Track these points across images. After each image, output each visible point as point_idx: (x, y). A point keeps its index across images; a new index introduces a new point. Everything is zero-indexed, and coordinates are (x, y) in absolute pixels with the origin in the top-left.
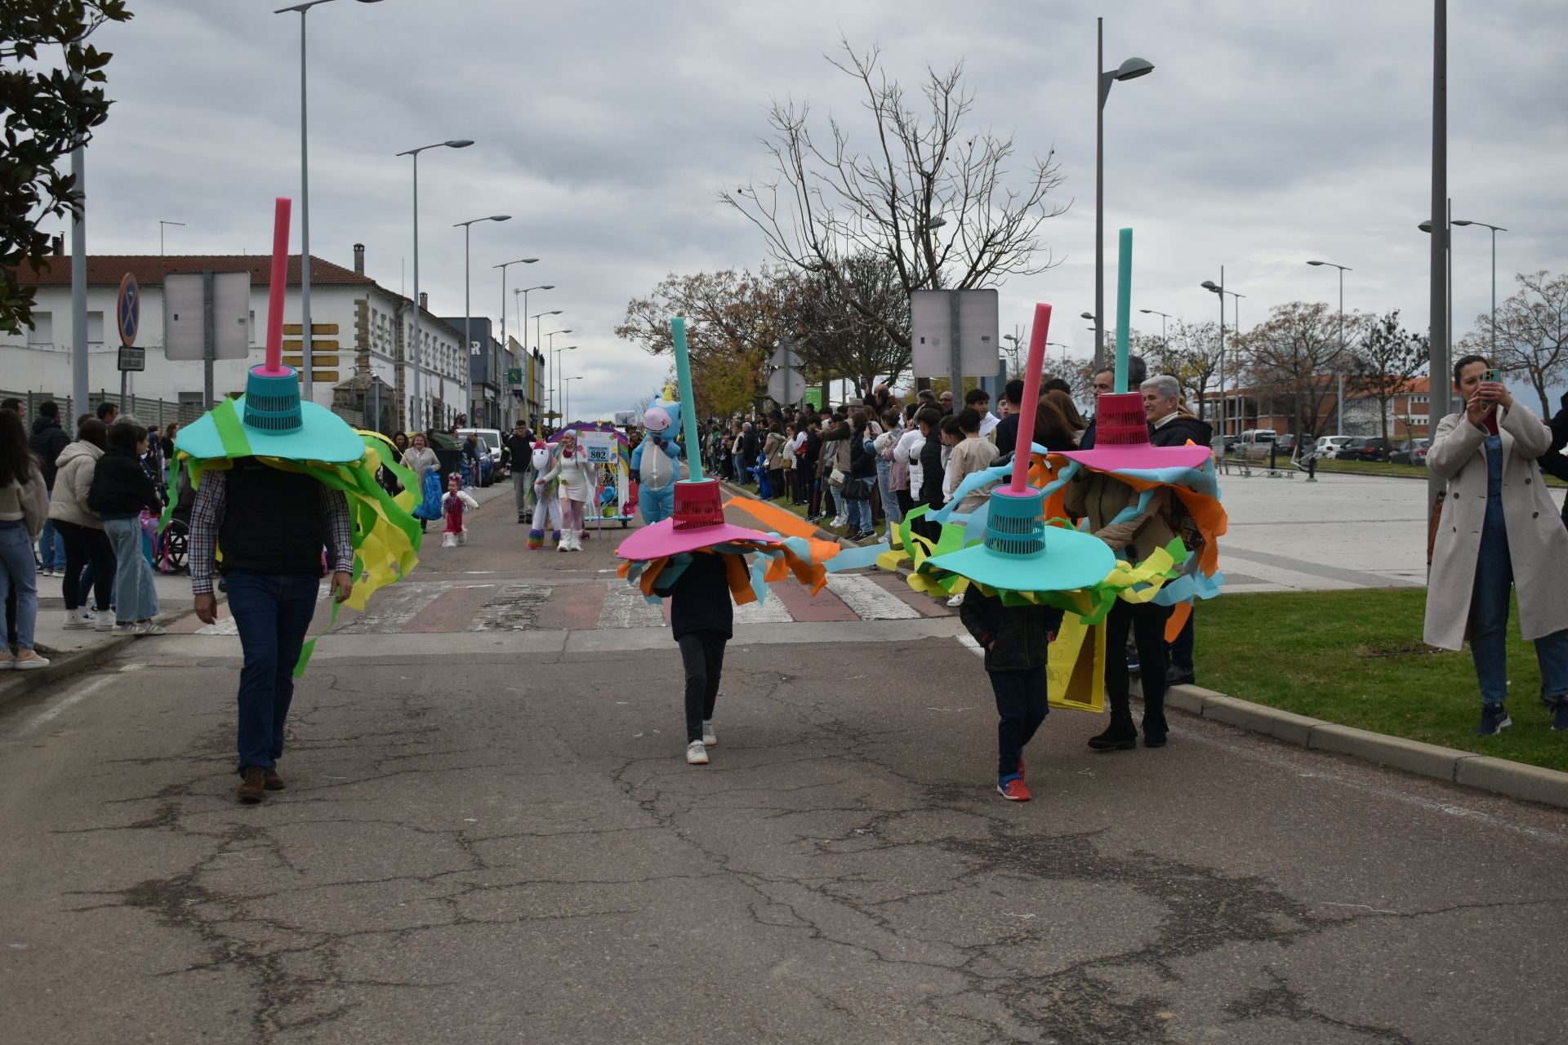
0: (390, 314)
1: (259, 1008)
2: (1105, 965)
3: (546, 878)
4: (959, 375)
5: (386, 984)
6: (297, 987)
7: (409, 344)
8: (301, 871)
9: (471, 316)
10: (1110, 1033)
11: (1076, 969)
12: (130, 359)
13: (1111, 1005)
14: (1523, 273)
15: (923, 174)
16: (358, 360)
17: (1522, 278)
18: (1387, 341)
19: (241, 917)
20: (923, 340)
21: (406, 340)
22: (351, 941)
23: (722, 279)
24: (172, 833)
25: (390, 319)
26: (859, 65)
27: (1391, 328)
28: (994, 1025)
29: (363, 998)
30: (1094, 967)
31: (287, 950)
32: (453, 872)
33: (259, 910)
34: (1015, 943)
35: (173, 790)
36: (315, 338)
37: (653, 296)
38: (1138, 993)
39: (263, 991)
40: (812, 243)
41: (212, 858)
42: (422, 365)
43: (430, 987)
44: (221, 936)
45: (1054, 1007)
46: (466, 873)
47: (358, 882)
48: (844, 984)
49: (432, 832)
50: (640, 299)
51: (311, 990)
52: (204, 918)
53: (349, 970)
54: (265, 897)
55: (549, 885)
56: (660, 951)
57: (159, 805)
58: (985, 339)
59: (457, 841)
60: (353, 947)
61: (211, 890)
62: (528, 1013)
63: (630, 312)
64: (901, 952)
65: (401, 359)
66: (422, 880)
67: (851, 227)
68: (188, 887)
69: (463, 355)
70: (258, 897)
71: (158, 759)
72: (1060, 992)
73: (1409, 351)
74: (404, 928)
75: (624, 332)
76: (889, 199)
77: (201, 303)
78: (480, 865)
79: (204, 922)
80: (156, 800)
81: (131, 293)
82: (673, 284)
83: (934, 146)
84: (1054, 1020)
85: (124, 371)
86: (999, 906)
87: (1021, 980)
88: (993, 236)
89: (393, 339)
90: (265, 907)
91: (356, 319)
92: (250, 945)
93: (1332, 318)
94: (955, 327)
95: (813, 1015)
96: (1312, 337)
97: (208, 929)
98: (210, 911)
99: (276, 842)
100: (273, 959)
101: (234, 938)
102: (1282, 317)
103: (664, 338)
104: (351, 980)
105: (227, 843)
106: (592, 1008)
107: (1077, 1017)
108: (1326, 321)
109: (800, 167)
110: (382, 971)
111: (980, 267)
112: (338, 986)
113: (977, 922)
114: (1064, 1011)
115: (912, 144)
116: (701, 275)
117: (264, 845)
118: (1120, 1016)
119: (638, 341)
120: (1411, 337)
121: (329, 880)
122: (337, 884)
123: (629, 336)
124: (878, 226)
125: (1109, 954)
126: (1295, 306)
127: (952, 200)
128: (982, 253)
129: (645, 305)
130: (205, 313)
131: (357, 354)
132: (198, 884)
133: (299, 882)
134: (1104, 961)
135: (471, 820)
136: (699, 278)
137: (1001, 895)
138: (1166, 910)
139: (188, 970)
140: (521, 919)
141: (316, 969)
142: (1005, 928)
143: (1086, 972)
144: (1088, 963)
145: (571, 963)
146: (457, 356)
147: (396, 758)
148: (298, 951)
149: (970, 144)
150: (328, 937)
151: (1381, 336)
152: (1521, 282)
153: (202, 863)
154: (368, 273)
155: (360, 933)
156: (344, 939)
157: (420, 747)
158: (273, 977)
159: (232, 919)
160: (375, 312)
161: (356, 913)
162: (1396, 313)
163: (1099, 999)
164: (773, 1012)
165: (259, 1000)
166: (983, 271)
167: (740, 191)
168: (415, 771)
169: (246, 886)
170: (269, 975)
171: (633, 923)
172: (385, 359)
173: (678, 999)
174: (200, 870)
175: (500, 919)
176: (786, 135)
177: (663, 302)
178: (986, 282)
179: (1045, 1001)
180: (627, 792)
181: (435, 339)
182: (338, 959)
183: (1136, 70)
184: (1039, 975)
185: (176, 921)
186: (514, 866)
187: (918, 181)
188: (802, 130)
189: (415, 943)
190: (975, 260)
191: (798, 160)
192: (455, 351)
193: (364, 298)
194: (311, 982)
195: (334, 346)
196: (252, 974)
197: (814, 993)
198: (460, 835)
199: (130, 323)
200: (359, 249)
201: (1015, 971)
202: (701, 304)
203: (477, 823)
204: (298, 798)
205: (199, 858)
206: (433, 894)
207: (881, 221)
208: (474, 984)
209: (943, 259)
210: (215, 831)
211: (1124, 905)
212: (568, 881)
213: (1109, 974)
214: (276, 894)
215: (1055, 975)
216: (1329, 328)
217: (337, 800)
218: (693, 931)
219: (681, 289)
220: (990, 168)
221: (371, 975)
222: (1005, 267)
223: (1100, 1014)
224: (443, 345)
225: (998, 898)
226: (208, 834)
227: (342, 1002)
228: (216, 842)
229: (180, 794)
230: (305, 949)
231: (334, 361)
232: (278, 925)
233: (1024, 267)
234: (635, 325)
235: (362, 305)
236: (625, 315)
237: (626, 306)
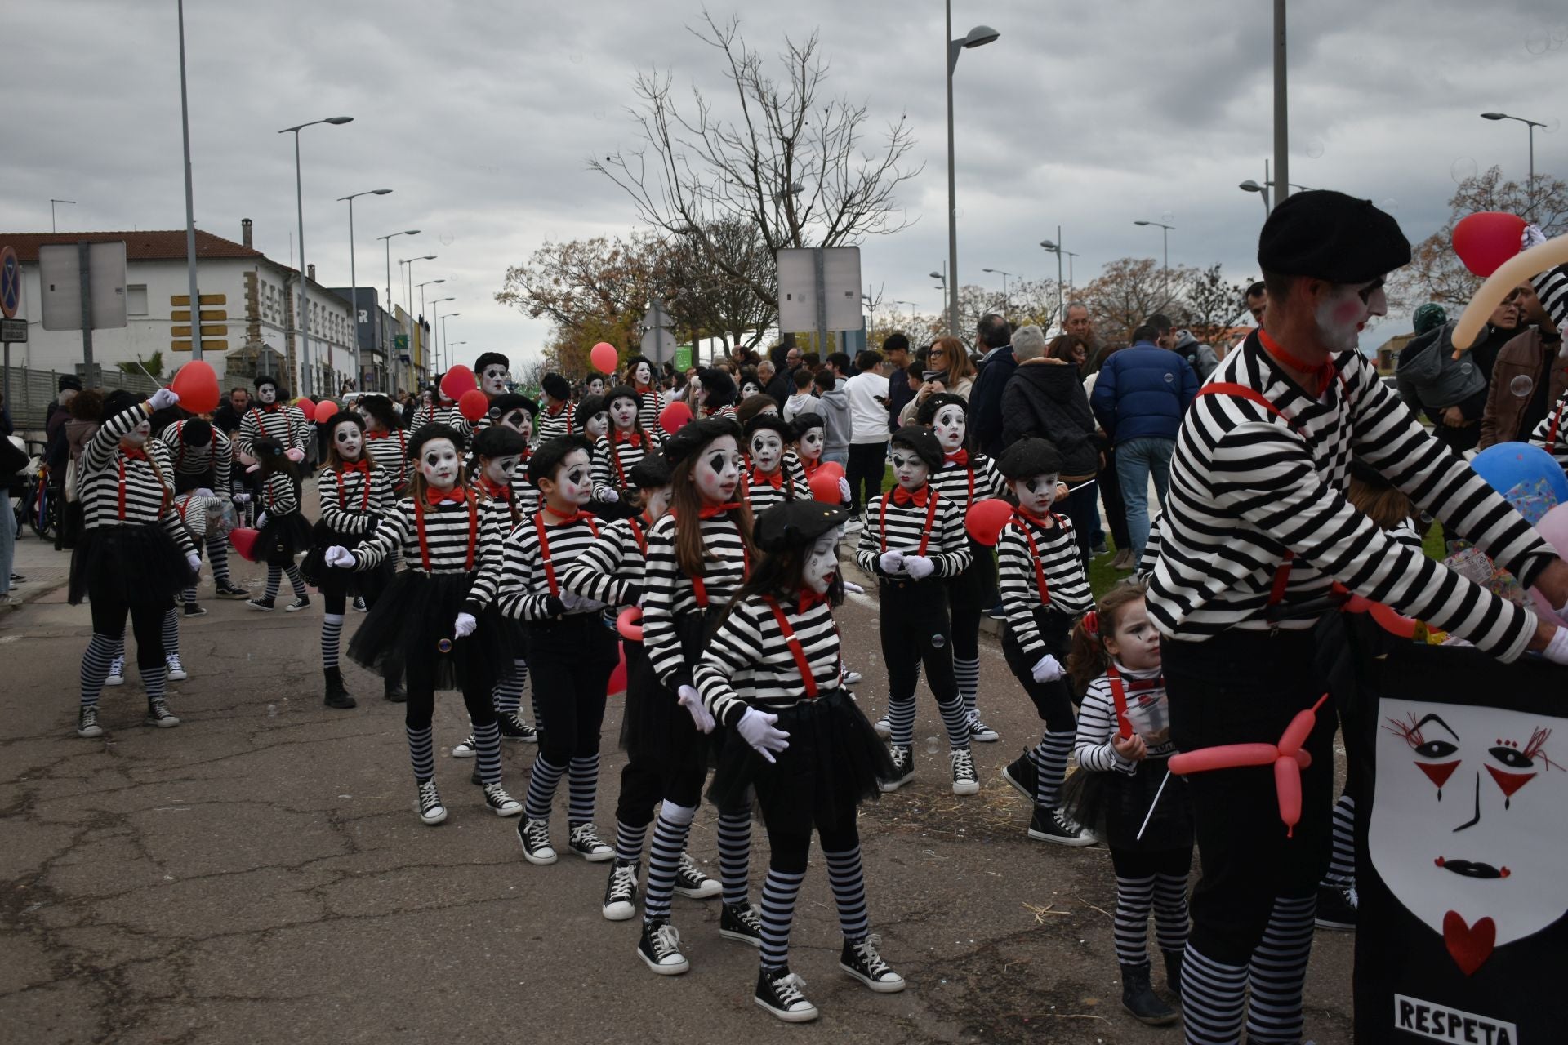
0: (279, 285)
1: (97, 1036)
2: (1019, 942)
3: (422, 862)
4: (825, 330)
5: (240, 999)
6: (143, 1007)
7: (299, 314)
8: (160, 864)
9: (357, 286)
10: (1035, 1026)
11: (989, 949)
12: (12, 331)
13: (1031, 991)
15: (783, 139)
16: (248, 330)
18: (1211, 293)
19: (89, 921)
20: (789, 297)
21: (295, 310)
22: (207, 946)
23: (595, 245)
24: (26, 823)
25: (280, 291)
26: (719, 35)
27: (1214, 281)
28: (909, 1022)
29: (215, 1018)
30: (1008, 945)
31: (139, 961)
32: (324, 858)
33: (108, 912)
34: (921, 920)
35: (35, 773)
36: (203, 308)
37: (530, 263)
38: (1058, 974)
39: (105, 1013)
40: (679, 207)
41: (65, 852)
42: (312, 333)
43: (290, 1001)
44: (65, 946)
45: (970, 996)
46: (337, 858)
47: (222, 874)
48: (743, 977)
49: (304, 812)
50: (517, 266)
51: (158, 1010)
52: (49, 924)
53: (202, 983)
54: (118, 896)
55: (426, 870)
56: (544, 945)
57: (16, 792)
58: (849, 294)
59: (330, 821)
60: (210, 953)
61: (60, 890)
62: (398, 1030)
63: (509, 279)
64: (802, 935)
65: (291, 327)
66: (290, 869)
67: (716, 190)
68: (36, 887)
69: (350, 322)
70: (110, 897)
71: (21, 739)
72: (974, 977)
73: (1231, 302)
74: (266, 927)
75: (503, 297)
76: (752, 164)
77: (77, 274)
78: (353, 849)
79: (48, 929)
80: (14, 786)
81: (10, 266)
82: (548, 251)
83: (793, 114)
84: (972, 1013)
85: (7, 344)
86: (901, 876)
87: (932, 964)
88: (851, 198)
89: (282, 308)
90: (117, 908)
91: (246, 291)
92: (95, 955)
93: (1158, 272)
94: (820, 283)
95: (712, 1018)
96: (1142, 290)
97: (51, 938)
98: (56, 916)
99: (136, 830)
100: (119, 971)
101: (79, 948)
102: (1115, 273)
103: (542, 303)
104: (203, 995)
105: (84, 833)
106: (469, 1020)
107: (997, 1007)
108: (1153, 275)
109: (665, 134)
110: (240, 982)
111: (840, 228)
112: (189, 1003)
113: (878, 896)
114: (981, 1000)
115: (772, 111)
116: (575, 242)
117: (123, 834)
118: (1042, 1005)
119: (517, 306)
120: (1232, 289)
121: (190, 873)
122: (198, 877)
123: (508, 302)
124: (741, 189)
125: (1021, 929)
126: (1126, 262)
127: (811, 163)
128: (841, 214)
129: (522, 271)
130: (82, 284)
131: (248, 323)
132: (47, 883)
133: (157, 877)
134: (1016, 937)
135: (347, 796)
136: (573, 245)
137: (901, 863)
138: (1073, 874)
139: (23, 990)
140: (395, 912)
141: (167, 983)
142: (909, 901)
143: (1000, 951)
144: (1001, 940)
145: (447, 963)
146: (345, 323)
147: (271, 729)
148: (148, 961)
149: (827, 111)
150: (184, 942)
151: (1205, 288)
153: (54, 858)
154: (257, 247)
155: (217, 936)
156: (200, 945)
157: (297, 716)
158: (118, 995)
159: (80, 925)
160: (264, 284)
161: (216, 911)
162: (1218, 267)
163: (1018, 984)
164: (668, 1015)
165: (99, 1025)
166: (842, 232)
167: (608, 159)
168: (290, 743)
169: (98, 884)
170: (113, 992)
171: (515, 911)
172: (275, 328)
173: (564, 1004)
174: (52, 866)
175: (372, 913)
176: (651, 103)
177: (539, 269)
178: (847, 240)
179: (960, 990)
180: (509, 759)
181: (323, 309)
182: (193, 969)
183: (982, 38)
184: (950, 957)
185: (16, 930)
186: (389, 849)
187: (779, 148)
188: (666, 99)
189: (279, 945)
190: (834, 222)
191: (664, 127)
192: (343, 320)
193: (252, 270)
194: (159, 999)
195: (222, 315)
196: (96, 989)
197: (711, 990)
198: (334, 815)
199: (10, 296)
200: (247, 223)
201: (925, 953)
202: (575, 270)
203: (352, 800)
204: (165, 778)
205: (52, 852)
206: (301, 885)
207: (745, 185)
208: (340, 995)
209: (805, 220)
210: (73, 820)
211: (1030, 869)
212: (446, 863)
213: (1023, 953)
214: (131, 892)
215: (968, 956)
216: (1157, 282)
217: (206, 779)
218: (580, 919)
219: (556, 256)
220: (847, 132)
221: (228, 988)
222: (863, 227)
223: (1021, 1004)
224: (331, 314)
225: (899, 867)
226: (65, 824)
227: (191, 1024)
228: (72, 832)
229: (40, 778)
230: (157, 959)
231: (223, 330)
232: (130, 930)
233: (880, 228)
234: (513, 291)
235: (251, 277)
236: (503, 281)
237: (504, 273)
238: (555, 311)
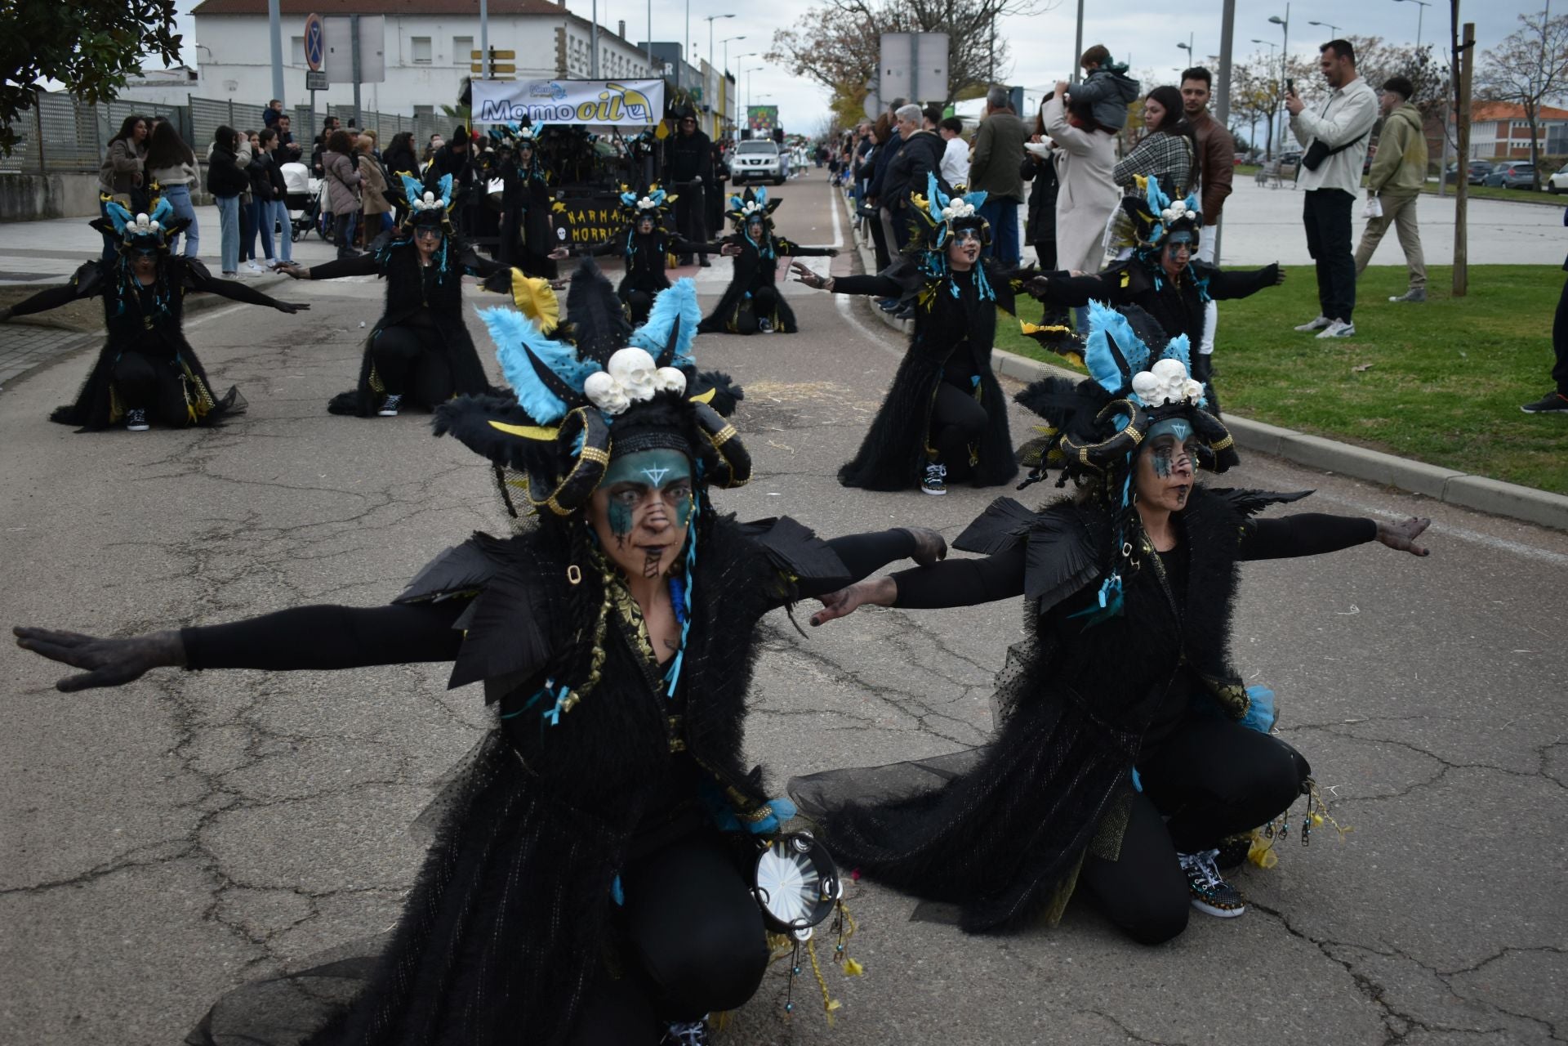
0: (586, 39)
7: (604, 66)
12: (316, 81)
14: (1525, 14)
17: (1523, 18)
18: (1420, 72)
20: (889, 72)
21: (601, 62)
25: (587, 45)
27: (1424, 60)
36: (496, 62)
37: (795, 26)
50: (783, 29)
58: (937, 71)
63: (776, 40)
75: (770, 57)
77: (349, 39)
82: (811, 15)
85: (313, 91)
89: (588, 61)
91: (556, 44)
93: (1384, 50)
94: (914, 62)
103: (805, 62)
119: (782, 65)
120: (1439, 69)
123: (775, 61)
129: (787, 34)
130: (353, 47)
131: (557, 74)
151: (1415, 68)
152: (1522, 22)
160: (572, 38)
162: (1428, 48)
177: (803, 31)
181: (628, 62)
192: (648, 71)
193: (562, 26)
195: (511, 69)
199: (315, 51)
204: (304, 365)
219: (818, 20)
224: (635, 66)
233: (1028, 10)
234: (777, 51)
235: (560, 31)
236: (771, 43)
237: (772, 35)
238: (815, 71)
